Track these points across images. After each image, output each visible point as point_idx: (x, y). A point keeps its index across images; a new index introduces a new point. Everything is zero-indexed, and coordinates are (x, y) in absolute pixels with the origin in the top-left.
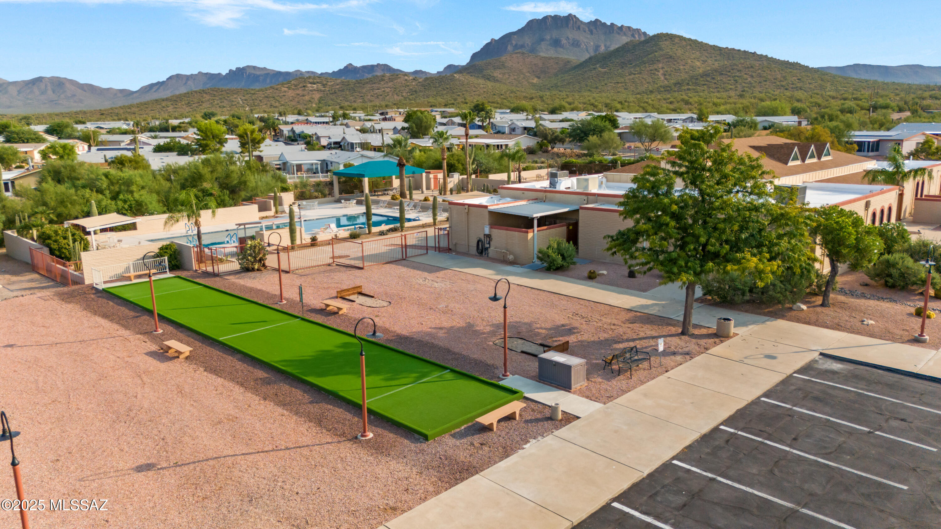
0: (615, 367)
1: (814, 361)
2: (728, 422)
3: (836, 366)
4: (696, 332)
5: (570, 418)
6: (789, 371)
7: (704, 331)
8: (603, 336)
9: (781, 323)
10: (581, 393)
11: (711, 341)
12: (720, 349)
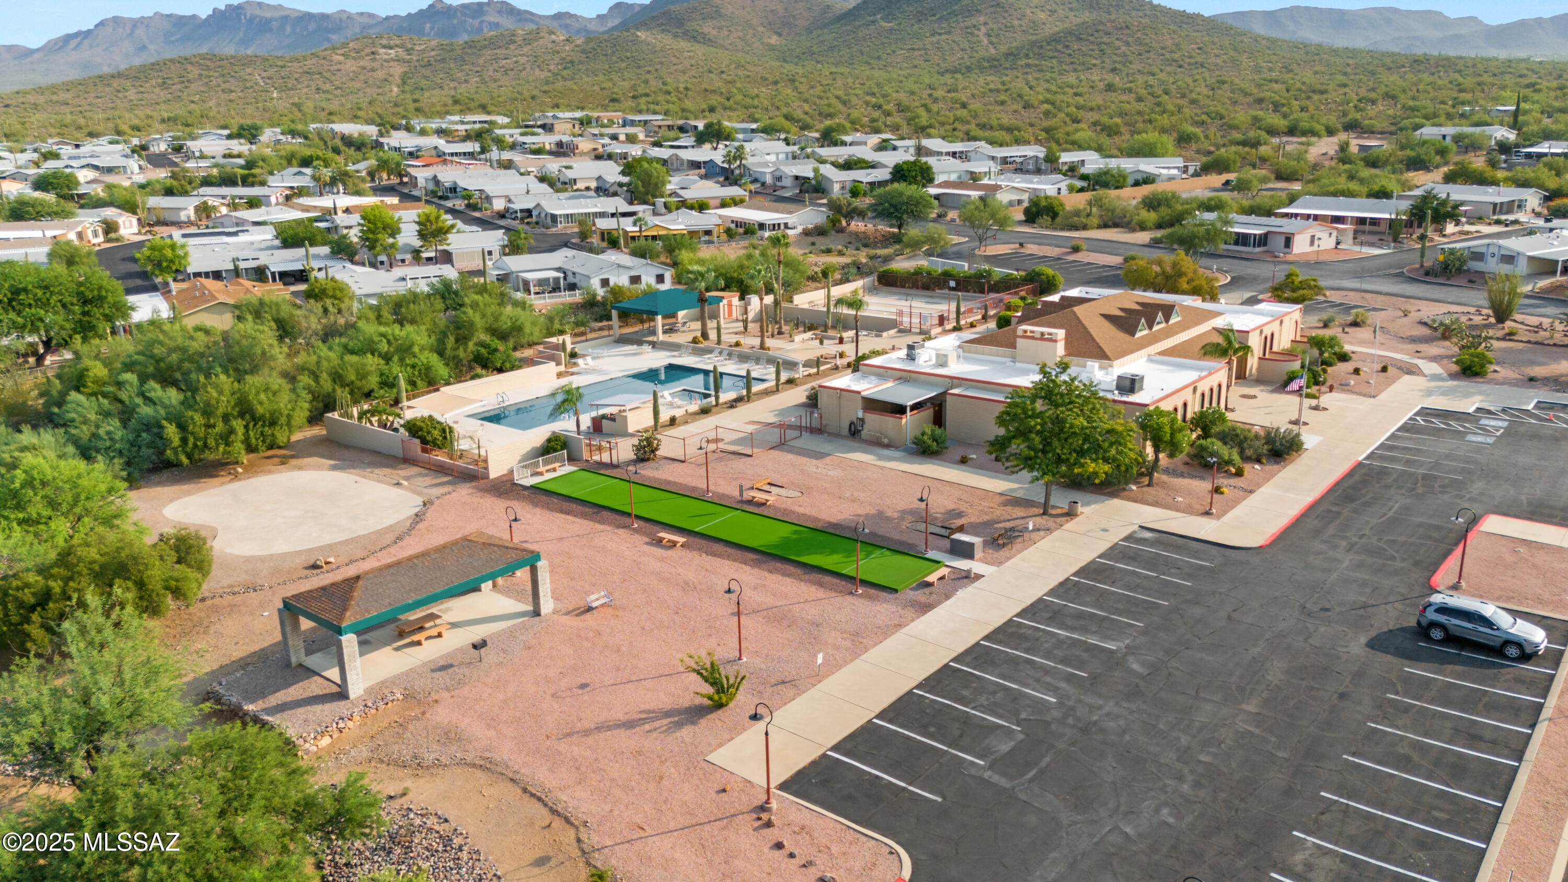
0: (1001, 542)
1: (1135, 532)
2: (1074, 574)
3: (1148, 535)
4: (1054, 512)
5: (979, 577)
6: (1116, 540)
7: (1059, 511)
8: (986, 518)
9: (1116, 502)
10: (981, 560)
11: (1064, 519)
12: (1071, 525)
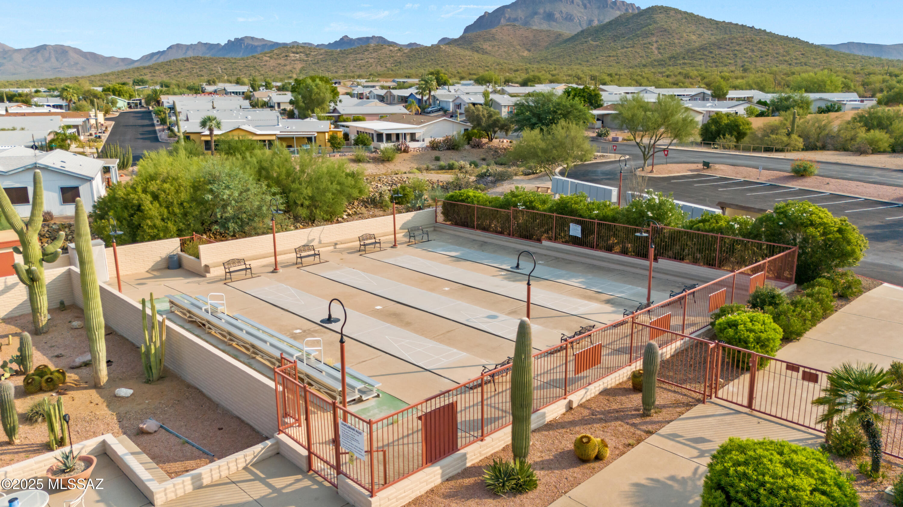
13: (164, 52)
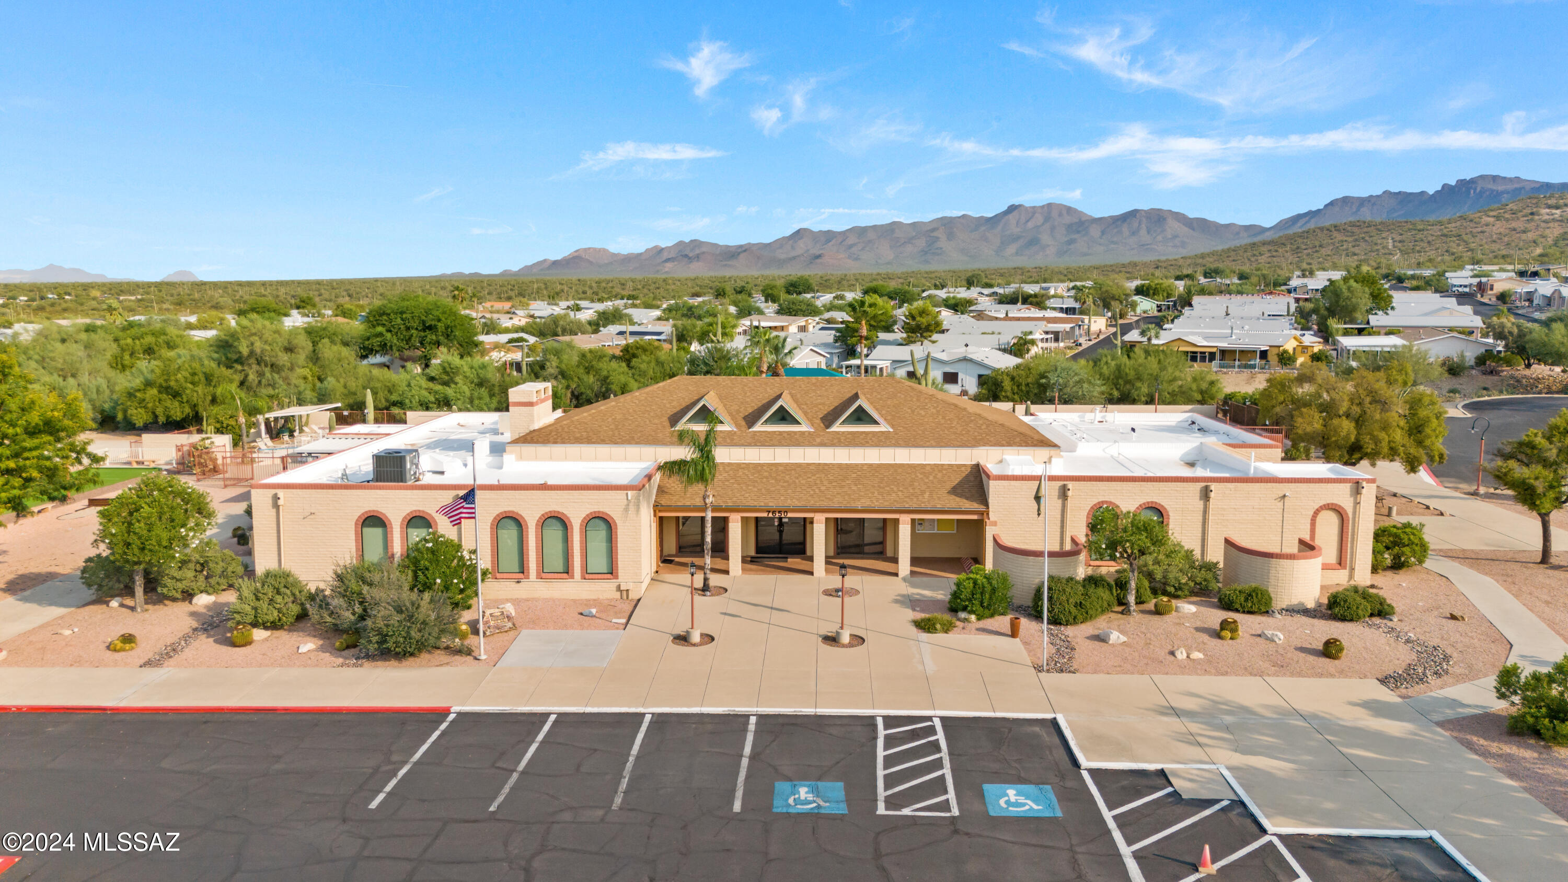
13: (1318, 211)
